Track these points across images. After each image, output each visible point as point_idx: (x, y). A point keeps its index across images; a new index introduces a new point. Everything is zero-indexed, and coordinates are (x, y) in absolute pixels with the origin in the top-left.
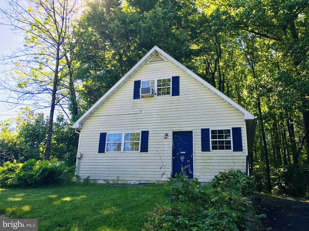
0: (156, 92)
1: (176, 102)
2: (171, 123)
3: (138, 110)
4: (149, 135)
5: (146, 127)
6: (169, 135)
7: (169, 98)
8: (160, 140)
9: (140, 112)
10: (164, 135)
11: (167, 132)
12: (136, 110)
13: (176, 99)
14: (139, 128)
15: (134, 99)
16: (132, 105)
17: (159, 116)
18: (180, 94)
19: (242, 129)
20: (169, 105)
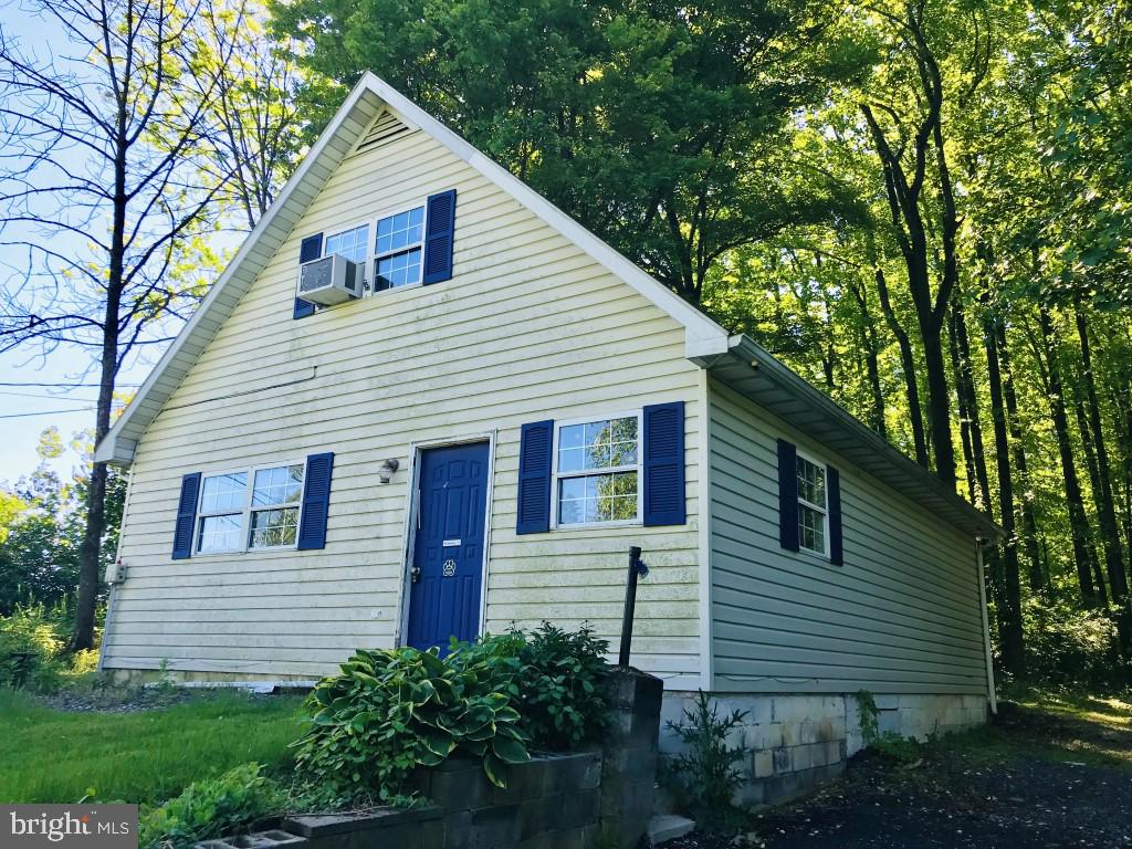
0: (369, 274)
1: (437, 310)
2: (413, 413)
3: (306, 363)
5: (325, 438)
6: (403, 464)
7: (411, 293)
9: (312, 373)
12: (299, 365)
13: (439, 298)
14: (303, 442)
15: (295, 319)
16: (287, 347)
17: (375, 383)
18: (456, 271)
19: (689, 411)
20: (411, 329)
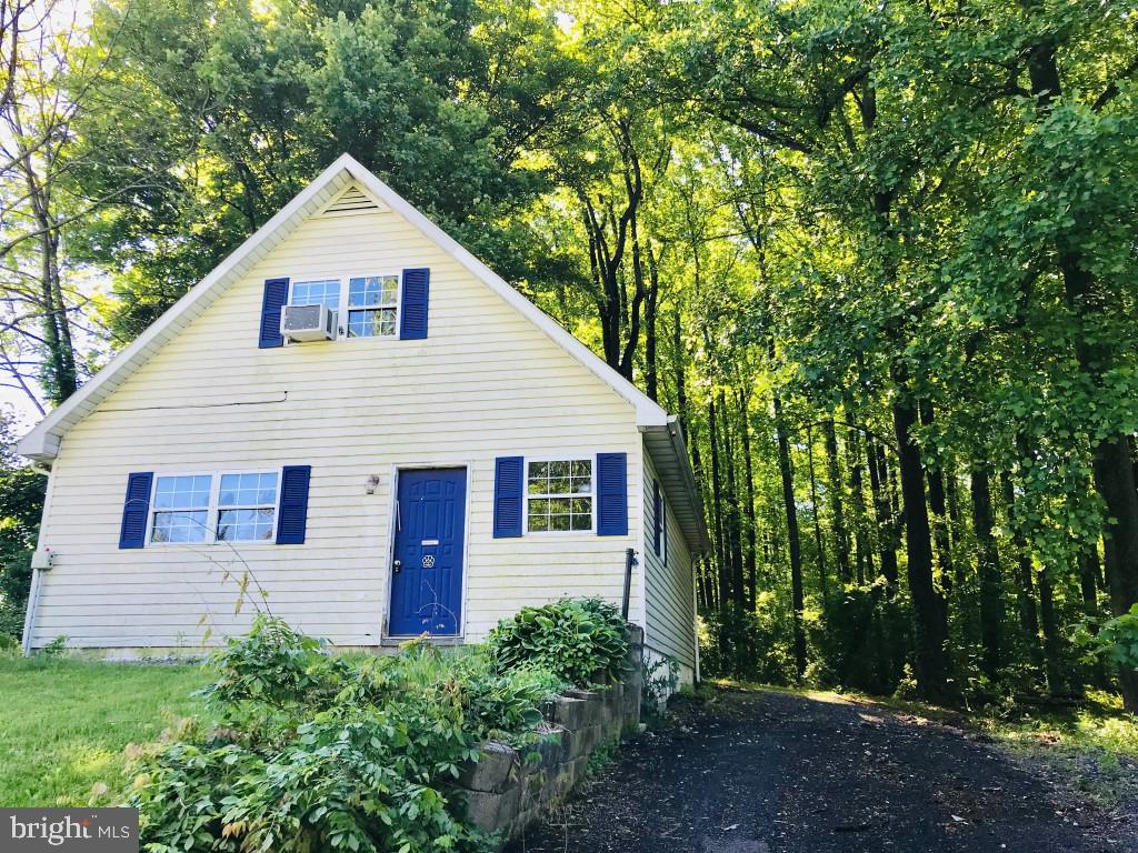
1: (414, 361)
2: (392, 439)
3: (275, 388)
4: (312, 482)
8: (351, 501)
9: (282, 396)
10: (364, 480)
11: (375, 471)
12: (267, 388)
13: (415, 352)
14: (275, 454)
16: (252, 370)
18: (430, 332)
20: (389, 372)
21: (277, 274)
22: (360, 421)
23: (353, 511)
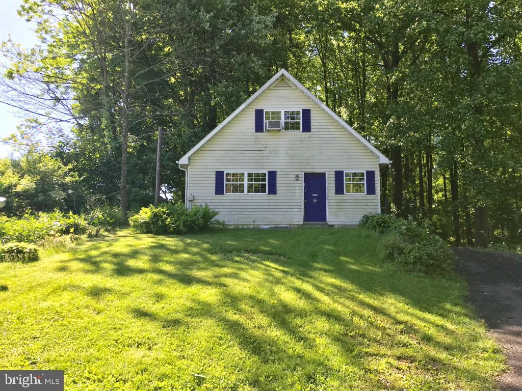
0: (283, 125)
1: (307, 139)
2: (302, 164)
3: (262, 146)
4: (277, 176)
5: (273, 167)
6: (300, 176)
7: (299, 134)
8: (290, 182)
9: (265, 149)
10: (294, 176)
11: (297, 173)
12: (259, 146)
13: (308, 136)
15: (256, 132)
16: (254, 140)
17: (288, 155)
18: (312, 130)
19: (376, 173)
20: (299, 143)
21: (259, 107)
22: (291, 158)
23: (291, 185)
